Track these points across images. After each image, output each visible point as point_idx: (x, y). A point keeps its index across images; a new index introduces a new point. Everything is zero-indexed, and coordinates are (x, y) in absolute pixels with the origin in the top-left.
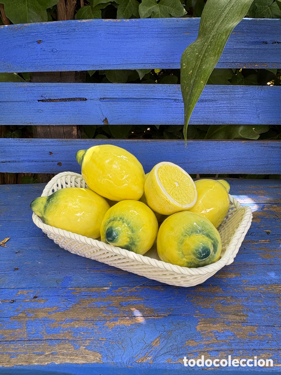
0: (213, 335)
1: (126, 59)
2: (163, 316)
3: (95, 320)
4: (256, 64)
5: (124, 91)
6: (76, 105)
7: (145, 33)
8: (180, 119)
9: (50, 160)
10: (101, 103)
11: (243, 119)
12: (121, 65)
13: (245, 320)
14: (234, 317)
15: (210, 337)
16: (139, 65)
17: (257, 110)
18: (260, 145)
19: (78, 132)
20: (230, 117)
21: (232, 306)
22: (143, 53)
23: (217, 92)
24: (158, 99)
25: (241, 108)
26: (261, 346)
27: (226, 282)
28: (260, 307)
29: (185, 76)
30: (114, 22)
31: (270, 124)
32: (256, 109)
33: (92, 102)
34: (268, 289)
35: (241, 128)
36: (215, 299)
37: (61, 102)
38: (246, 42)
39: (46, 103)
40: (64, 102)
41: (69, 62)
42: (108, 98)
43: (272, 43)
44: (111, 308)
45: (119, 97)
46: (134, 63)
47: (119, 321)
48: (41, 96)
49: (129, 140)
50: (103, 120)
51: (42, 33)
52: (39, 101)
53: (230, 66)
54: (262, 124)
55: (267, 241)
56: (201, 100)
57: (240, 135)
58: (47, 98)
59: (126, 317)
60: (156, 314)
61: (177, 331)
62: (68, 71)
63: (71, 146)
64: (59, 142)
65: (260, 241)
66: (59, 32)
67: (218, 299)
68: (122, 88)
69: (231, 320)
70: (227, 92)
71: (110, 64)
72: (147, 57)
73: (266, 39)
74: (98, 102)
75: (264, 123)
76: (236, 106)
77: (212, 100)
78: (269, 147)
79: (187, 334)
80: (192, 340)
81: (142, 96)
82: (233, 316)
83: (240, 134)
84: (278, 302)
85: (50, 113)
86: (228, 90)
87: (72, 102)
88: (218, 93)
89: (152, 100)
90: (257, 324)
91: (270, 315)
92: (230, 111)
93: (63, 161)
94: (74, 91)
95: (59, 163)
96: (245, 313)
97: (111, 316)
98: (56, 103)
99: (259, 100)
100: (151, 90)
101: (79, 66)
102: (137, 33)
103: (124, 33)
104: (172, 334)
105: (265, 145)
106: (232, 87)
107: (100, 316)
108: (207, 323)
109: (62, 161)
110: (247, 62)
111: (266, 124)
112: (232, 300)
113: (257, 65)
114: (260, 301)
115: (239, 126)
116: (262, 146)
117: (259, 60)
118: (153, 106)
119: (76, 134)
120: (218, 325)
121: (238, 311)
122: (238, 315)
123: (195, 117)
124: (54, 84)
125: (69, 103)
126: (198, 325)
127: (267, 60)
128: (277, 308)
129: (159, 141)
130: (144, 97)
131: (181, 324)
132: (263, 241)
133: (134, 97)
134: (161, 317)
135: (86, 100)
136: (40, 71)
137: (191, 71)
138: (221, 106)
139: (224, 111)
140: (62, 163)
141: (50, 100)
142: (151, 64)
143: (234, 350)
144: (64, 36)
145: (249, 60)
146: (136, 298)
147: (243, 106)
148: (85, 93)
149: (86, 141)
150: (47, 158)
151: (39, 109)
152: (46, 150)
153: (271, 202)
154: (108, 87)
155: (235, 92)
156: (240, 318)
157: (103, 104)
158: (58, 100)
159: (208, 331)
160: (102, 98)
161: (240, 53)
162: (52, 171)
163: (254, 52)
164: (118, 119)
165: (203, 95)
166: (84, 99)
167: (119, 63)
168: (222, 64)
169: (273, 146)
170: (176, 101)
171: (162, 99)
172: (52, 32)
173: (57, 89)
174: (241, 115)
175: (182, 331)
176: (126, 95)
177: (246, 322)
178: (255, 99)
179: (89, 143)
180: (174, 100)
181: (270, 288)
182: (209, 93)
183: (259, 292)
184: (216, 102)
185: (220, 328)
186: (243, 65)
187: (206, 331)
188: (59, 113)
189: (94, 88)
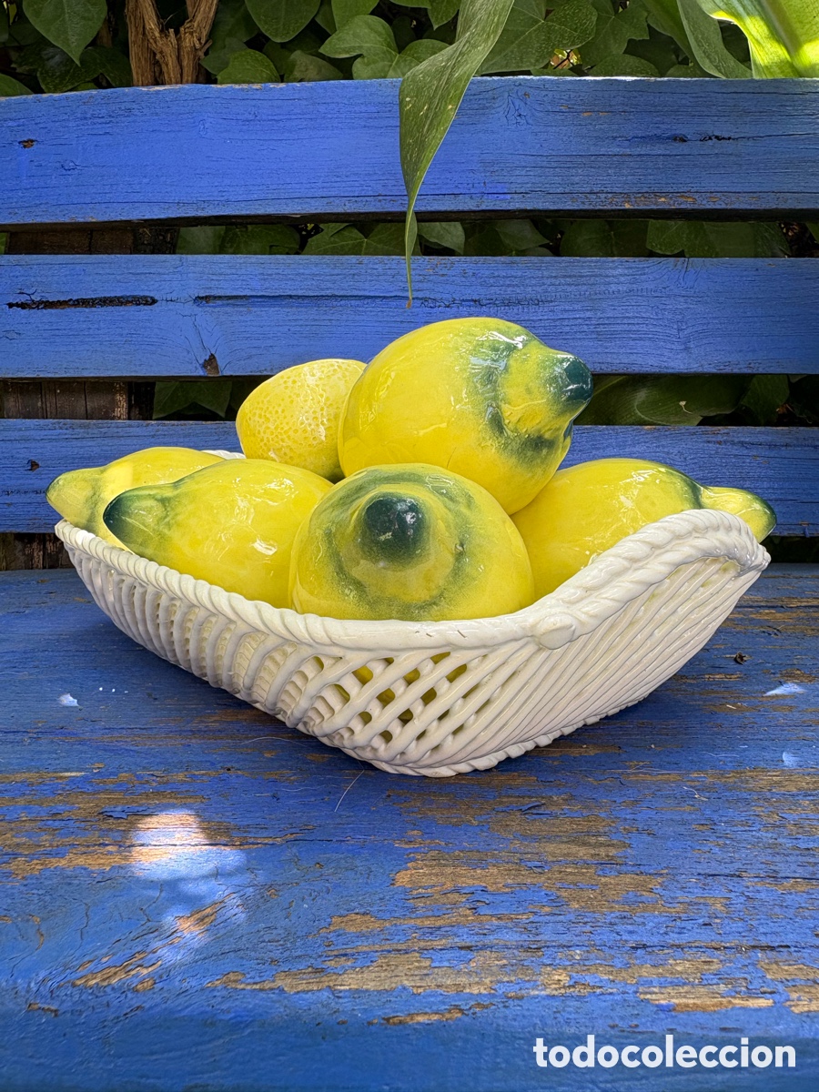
0: (464, 900)
1: (275, 186)
4: (661, 197)
5: (268, 275)
6: (123, 315)
7: (330, 116)
9: (30, 487)
10: (197, 310)
11: (639, 355)
12: (260, 202)
13: (612, 858)
14: (569, 848)
16: (313, 201)
17: (679, 330)
18: (705, 438)
20: (599, 350)
21: (568, 819)
22: (327, 170)
23: (551, 277)
24: (372, 297)
25: (629, 324)
26: (676, 936)
27: (559, 765)
28: (683, 822)
29: (410, 127)
30: (242, 90)
31: (728, 370)
32: (675, 327)
33: (172, 307)
34: (725, 780)
35: (642, 395)
36: (501, 803)
37: (78, 309)
38: (623, 137)
39: (32, 311)
40: (87, 310)
41: (108, 195)
42: (220, 297)
43: (701, 140)
44: (57, 823)
45: (254, 294)
46: (298, 195)
47: (70, 856)
48: (19, 291)
50: (201, 361)
51: (38, 120)
52: (11, 305)
53: (583, 203)
54: (700, 370)
55: (733, 676)
56: (505, 298)
58: (36, 298)
61: (307, 887)
63: (99, 440)
64: (61, 428)
65: (707, 678)
66: (85, 118)
67: (511, 802)
68: (264, 268)
69: (554, 856)
70: (582, 277)
71: (228, 201)
72: (338, 179)
73: (681, 130)
74: (191, 308)
75: (709, 368)
76: (614, 318)
77: (539, 302)
78: (733, 443)
79: (345, 894)
81: (322, 290)
82: (563, 846)
83: (637, 411)
84: (763, 812)
85: (42, 340)
86: (585, 272)
87: (110, 308)
88: (553, 280)
89: (354, 302)
90: (666, 868)
91: (725, 844)
92: (598, 333)
94: (118, 277)
96: (616, 838)
97: (43, 843)
98: (61, 311)
99: (681, 299)
100: (352, 272)
101: (137, 205)
102: (308, 116)
103: (270, 118)
104: (282, 893)
105: (720, 438)
106: (596, 262)
108: (445, 865)
110: (634, 190)
111: (714, 371)
112: (568, 805)
113: (663, 199)
114: (687, 808)
116: (709, 442)
117: (667, 184)
118: (357, 318)
120: (493, 870)
121: (588, 832)
122: (584, 844)
124: (61, 258)
125: (100, 312)
126: (406, 869)
127: (692, 185)
128: (756, 825)
130: (328, 292)
131: (333, 865)
132: (717, 678)
133: (300, 293)
135: (154, 301)
136: (22, 222)
137: (426, 108)
138: (566, 316)
139: (576, 332)
141: (47, 305)
142: (349, 199)
143: (548, 947)
144: (100, 126)
145: (639, 185)
146: (177, 799)
147: (637, 317)
148: (152, 283)
149: (148, 425)
150: (21, 481)
151: (8, 328)
152: (18, 456)
153: (756, 604)
154: (222, 266)
155: (607, 276)
156: (593, 852)
157: (205, 315)
158: (71, 303)
159: (445, 886)
160: (202, 298)
161: (610, 168)
162: (34, 524)
163: (651, 164)
164: (250, 357)
165: (509, 286)
166: (147, 301)
167: (256, 196)
168: (560, 196)
169: (747, 440)
170: (426, 303)
171: (385, 297)
172: (66, 117)
173: (68, 273)
174: (632, 343)
175: (327, 885)
176: (276, 289)
177: (617, 864)
178: (668, 296)
179: (158, 431)
180: (420, 302)
181: (731, 775)
182: (527, 281)
183: (686, 786)
184: (551, 304)
185: (498, 881)
186: (621, 200)
187: (433, 887)
188: (69, 340)
189: (180, 269)
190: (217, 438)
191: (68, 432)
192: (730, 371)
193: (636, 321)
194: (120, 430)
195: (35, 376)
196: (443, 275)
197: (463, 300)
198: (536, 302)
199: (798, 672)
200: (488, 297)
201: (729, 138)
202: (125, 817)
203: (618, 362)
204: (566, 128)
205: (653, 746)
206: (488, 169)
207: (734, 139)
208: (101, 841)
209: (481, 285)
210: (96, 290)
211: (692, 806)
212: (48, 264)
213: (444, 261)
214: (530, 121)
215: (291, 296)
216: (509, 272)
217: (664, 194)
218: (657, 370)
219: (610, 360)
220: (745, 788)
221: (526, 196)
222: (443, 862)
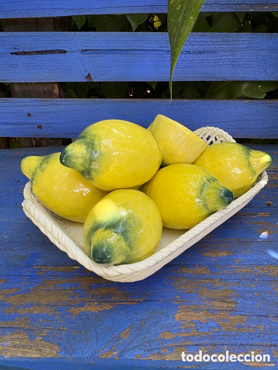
0: (194, 326)
2: (138, 301)
3: (58, 305)
5: (108, 41)
6: (55, 58)
9: (29, 122)
10: (82, 55)
11: (247, 74)
12: (104, 9)
13: (233, 308)
14: (221, 304)
15: (190, 328)
16: (125, 8)
17: (264, 64)
18: (266, 105)
19: (60, 91)
20: (233, 72)
21: (220, 290)
24: (148, 50)
25: (245, 61)
26: (251, 341)
27: (216, 261)
28: (253, 292)
29: (173, 13)
32: (263, 62)
33: (73, 55)
34: (264, 271)
35: (245, 86)
36: (201, 282)
37: (37, 55)
39: (20, 56)
40: (41, 55)
41: (43, 5)
42: (90, 50)
44: (78, 291)
45: (103, 49)
46: (120, 5)
47: (85, 306)
48: (14, 48)
49: (116, 100)
50: (85, 76)
52: (12, 54)
53: (234, 9)
54: (269, 80)
55: (268, 214)
56: (199, 51)
58: (21, 51)
59: (94, 302)
60: (129, 299)
61: (152, 321)
62: (43, 16)
63: (51, 106)
64: (37, 102)
65: (259, 214)
67: (203, 282)
68: (107, 38)
69: (217, 308)
70: (230, 41)
71: (91, 8)
74: (80, 55)
75: (272, 79)
76: (240, 59)
77: (212, 52)
78: (276, 107)
79: (162, 324)
80: (168, 332)
81: (129, 47)
82: (219, 303)
83: (243, 92)
84: (275, 287)
85: (26, 68)
86: (231, 39)
87: (49, 55)
88: (218, 43)
89: (141, 52)
90: (248, 313)
91: (264, 302)
92: (233, 65)
93: (44, 124)
94: (51, 42)
95: (39, 126)
96: (234, 299)
97: (77, 300)
98: (31, 56)
99: (266, 51)
100: (141, 39)
101: (55, 10)
104: (146, 323)
105: (272, 105)
106: (236, 35)
107: (65, 300)
109: (42, 124)
110: (255, 3)
111: (274, 80)
112: (220, 284)
113: (266, 7)
114: (253, 285)
115: (243, 82)
116: (268, 107)
118: (143, 59)
119: (58, 93)
120: (201, 313)
121: (226, 296)
122: (225, 302)
123: (191, 72)
124: (28, 33)
125: (45, 56)
126: (178, 313)
128: (273, 293)
129: (150, 101)
130: (132, 48)
131: (157, 311)
132: (262, 214)
133: (121, 48)
134: (135, 303)
135: (66, 52)
136: (10, 18)
137: (180, 6)
138: (222, 58)
139: (225, 65)
140: (43, 126)
141: (25, 53)
142: (139, 7)
143: (218, 345)
147: (248, 58)
148: (64, 44)
149: (68, 101)
150: (26, 120)
151: (12, 63)
152: (23, 111)
153: (275, 170)
154: (90, 37)
155: (239, 41)
156: (227, 305)
157: (85, 57)
158: (34, 52)
159: (189, 321)
160: (84, 50)
162: (33, 135)
164: (103, 74)
165: (201, 45)
166: (63, 51)
167: (102, 6)
168: (225, 5)
170: (169, 53)
171: (153, 50)
173: (31, 40)
174: (246, 69)
175: (157, 320)
176: (112, 46)
177: (234, 311)
178: (262, 50)
179: (72, 103)
180: (167, 52)
181: (266, 269)
182: (208, 43)
183: (253, 274)
184: (217, 53)
185: (203, 318)
186: (249, 7)
187: (185, 320)
188: (36, 68)
189: (74, 38)
190: (93, 105)
191: (40, 103)
193: (248, 60)
194: (58, 102)
195: (25, 82)
197: (183, 51)
198: (211, 52)
200: (193, 50)
203: (239, 76)
205: (243, 252)
208: (92, 300)
209: (190, 45)
210: (43, 47)
211: (255, 284)
212: (23, 36)
215: (117, 50)
216: (201, 39)
217: (267, 5)
218: (253, 80)
219: (236, 76)
220: (270, 275)
221: (211, 5)
222: (187, 310)
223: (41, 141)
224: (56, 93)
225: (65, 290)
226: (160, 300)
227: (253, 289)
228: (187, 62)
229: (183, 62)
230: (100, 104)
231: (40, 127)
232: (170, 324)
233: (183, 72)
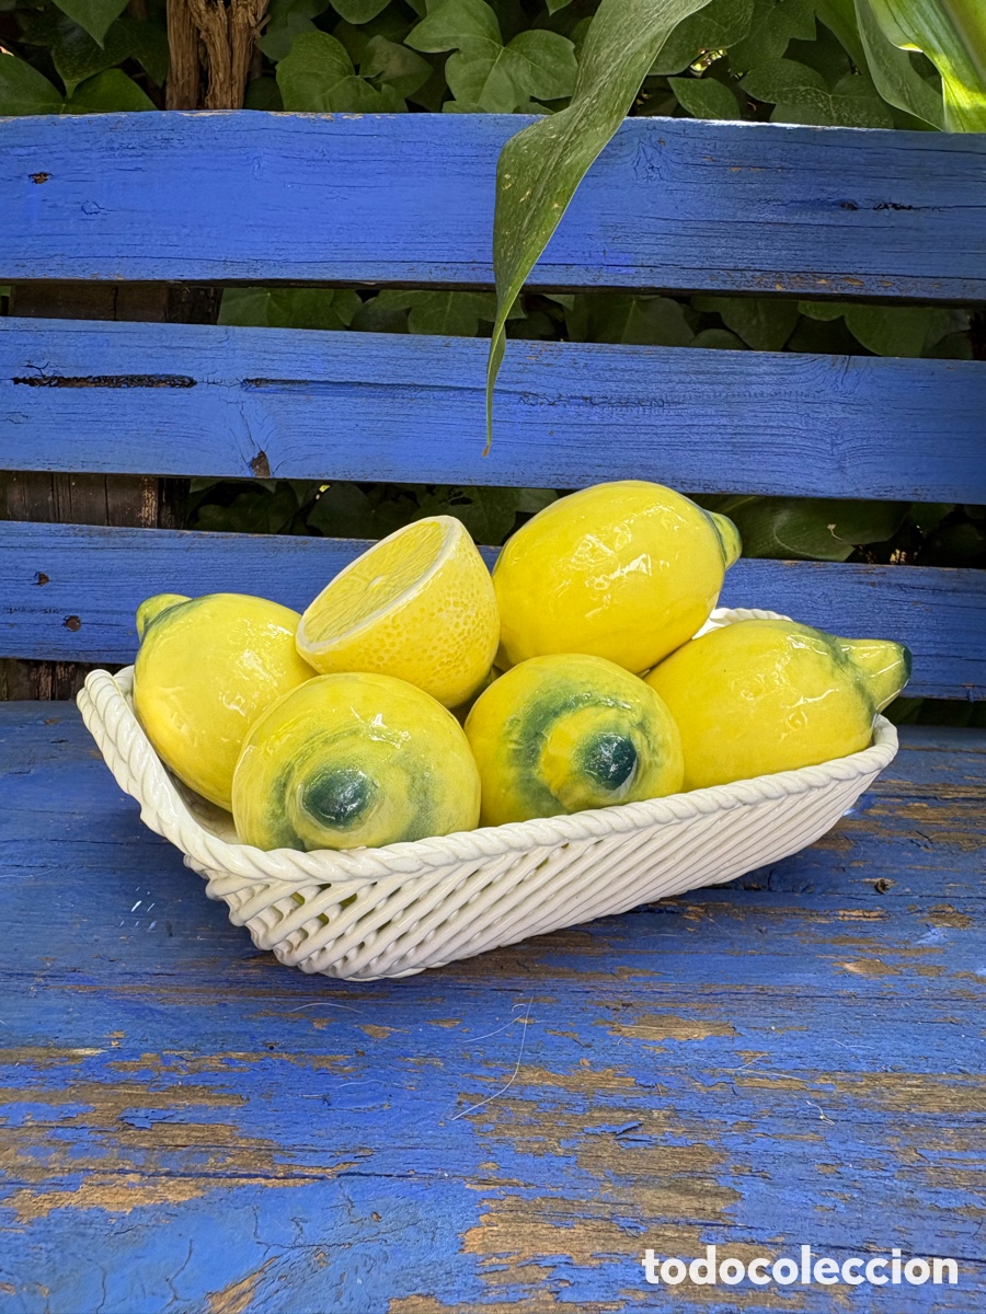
0: (544, 1277)
1: (344, 246)
2: (314, 1177)
4: (820, 278)
5: (334, 356)
6: (154, 399)
7: (416, 159)
8: (541, 468)
9: (38, 604)
10: (244, 395)
11: (782, 474)
12: (326, 265)
14: (670, 1198)
15: (527, 1287)
16: (391, 266)
17: (833, 445)
18: (856, 577)
20: (734, 466)
21: (668, 1150)
22: (410, 228)
23: (681, 372)
24: (460, 389)
25: (772, 435)
28: (804, 1160)
29: (508, 214)
30: (308, 120)
31: (890, 496)
32: (828, 440)
33: (214, 392)
34: (857, 1090)
35: (783, 518)
36: (592, 1119)
37: (99, 389)
38: (778, 200)
39: (43, 389)
40: (110, 390)
41: (138, 248)
42: (273, 381)
43: (875, 209)
44: (69, 1133)
45: (315, 378)
46: (373, 258)
47: (83, 1188)
48: (27, 363)
49: (345, 540)
50: (249, 460)
51: (53, 148)
52: (16, 381)
53: (725, 282)
54: (856, 495)
55: (872, 914)
56: (622, 397)
57: (779, 542)
58: (48, 373)
59: (127, 1172)
60: (279, 1169)
61: (361, 1250)
62: (135, 278)
63: (122, 552)
64: (76, 535)
65: (841, 913)
66: (112, 149)
67: (603, 1120)
68: (328, 347)
69: (652, 1211)
70: (718, 374)
71: (286, 261)
72: (425, 240)
73: (851, 195)
74: (237, 393)
75: (865, 494)
76: (755, 426)
77: (663, 402)
78: (889, 586)
79: (404, 1263)
80: (427, 1296)
81: (399, 377)
82: (662, 1193)
83: (776, 538)
84: (898, 1145)
85: (55, 426)
86: (722, 368)
87: (139, 390)
88: (683, 377)
89: (437, 394)
90: (782, 1234)
91: (852, 1198)
92: (734, 444)
93: (87, 611)
94: (149, 351)
95: (72, 618)
96: (725, 1184)
97: (52, 1166)
98: (77, 390)
99: (839, 408)
100: (436, 356)
101: (174, 261)
102: (388, 157)
103: (343, 158)
104: (331, 1259)
105: (874, 579)
106: (736, 356)
108: (523, 1220)
109: (82, 611)
110: (789, 268)
111: (872, 497)
112: (671, 1126)
113: (823, 282)
114: (809, 1137)
116: (861, 583)
117: (829, 262)
118: (441, 414)
119: (153, 517)
120: (580, 1230)
121: (692, 1172)
122: (688, 1191)
124: (79, 324)
125: (126, 393)
126: (479, 1226)
127: (860, 265)
128: (890, 1167)
130: (406, 381)
131: (392, 1216)
132: (854, 914)
133: (371, 380)
134: (302, 1181)
135: (192, 383)
136: (31, 277)
137: (528, 193)
138: (696, 421)
139: (707, 443)
140: (84, 618)
141: (62, 382)
142: (436, 265)
144: (129, 159)
145: (795, 262)
146: (209, 1098)
147: (782, 427)
148: (190, 360)
149: (181, 536)
150: (27, 597)
151: (12, 409)
152: (23, 566)
153: (904, 793)
154: (277, 342)
155: (749, 374)
156: (696, 1204)
157: (254, 402)
158: (91, 380)
159: (523, 1255)
160: (252, 381)
161: (760, 239)
162: (42, 649)
163: (811, 237)
164: (308, 457)
165: (628, 381)
166: (183, 382)
167: (321, 256)
168: (696, 272)
169: (907, 582)
170: (526, 399)
171: (475, 390)
172: (87, 146)
173: (88, 342)
174: (775, 459)
175: (385, 1248)
176: (342, 374)
177: (724, 1225)
178: (823, 403)
179: (193, 543)
180: (518, 397)
181: (863, 1083)
182: (651, 376)
183: (810, 1100)
184: (678, 407)
185: (585, 1247)
186: (772, 280)
187: (509, 1254)
188: (88, 427)
189: (225, 344)
190: (265, 554)
191: (84, 539)
192: (891, 498)
193: (781, 431)
194: (147, 540)
195: (45, 470)
196: (548, 365)
197: (572, 397)
198: (661, 403)
199: (950, 910)
200: (602, 394)
201: (910, 208)
202: (148, 1126)
203: (757, 481)
204: (708, 186)
205: (773, 1028)
206: (610, 234)
207: (915, 209)
208: (121, 1166)
209: (594, 379)
210: (121, 366)
211: (816, 1132)
212: (63, 331)
213: (550, 348)
214: (665, 176)
215: (360, 384)
216: (628, 364)
217: (825, 275)
218: (803, 493)
219: (746, 478)
220: (879, 1105)
221: (655, 270)
222: (521, 1215)
223: (72, 683)
224: (147, 519)
225: (15, 1128)
226: (410, 1176)
227: (806, 1150)
228: (585, 429)
229: (571, 430)
230: (292, 552)
231: (72, 622)
232: (440, 1265)
233: (573, 460)
